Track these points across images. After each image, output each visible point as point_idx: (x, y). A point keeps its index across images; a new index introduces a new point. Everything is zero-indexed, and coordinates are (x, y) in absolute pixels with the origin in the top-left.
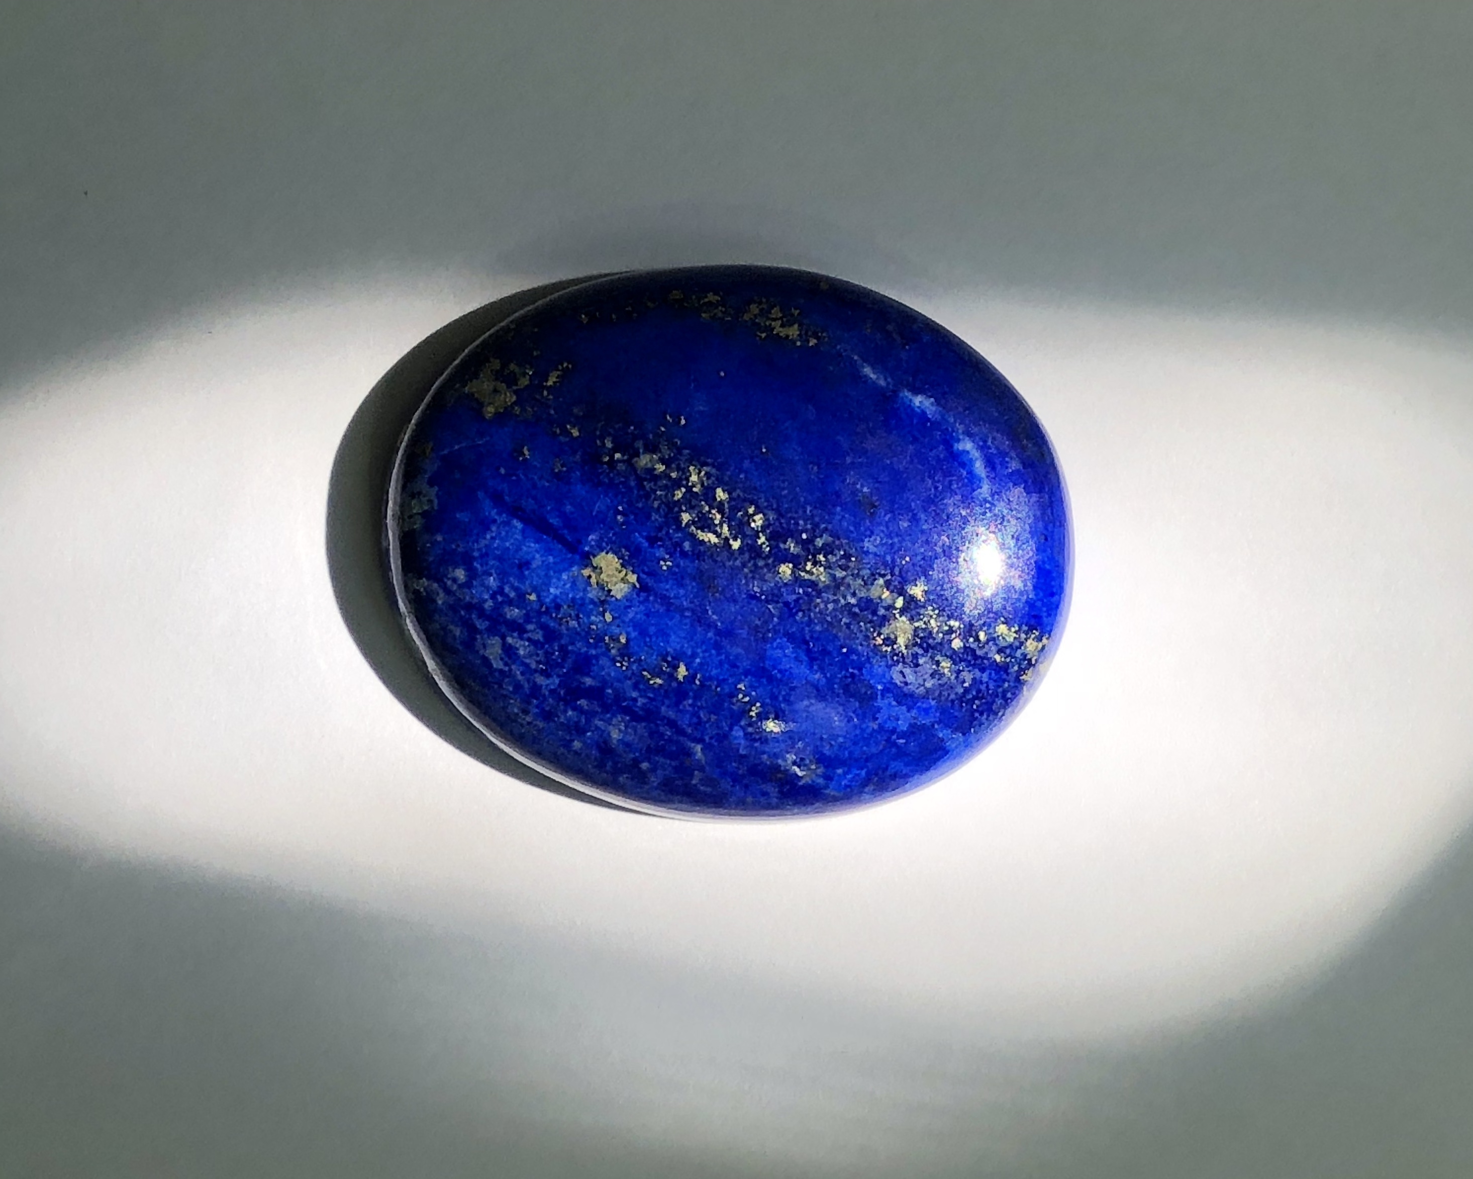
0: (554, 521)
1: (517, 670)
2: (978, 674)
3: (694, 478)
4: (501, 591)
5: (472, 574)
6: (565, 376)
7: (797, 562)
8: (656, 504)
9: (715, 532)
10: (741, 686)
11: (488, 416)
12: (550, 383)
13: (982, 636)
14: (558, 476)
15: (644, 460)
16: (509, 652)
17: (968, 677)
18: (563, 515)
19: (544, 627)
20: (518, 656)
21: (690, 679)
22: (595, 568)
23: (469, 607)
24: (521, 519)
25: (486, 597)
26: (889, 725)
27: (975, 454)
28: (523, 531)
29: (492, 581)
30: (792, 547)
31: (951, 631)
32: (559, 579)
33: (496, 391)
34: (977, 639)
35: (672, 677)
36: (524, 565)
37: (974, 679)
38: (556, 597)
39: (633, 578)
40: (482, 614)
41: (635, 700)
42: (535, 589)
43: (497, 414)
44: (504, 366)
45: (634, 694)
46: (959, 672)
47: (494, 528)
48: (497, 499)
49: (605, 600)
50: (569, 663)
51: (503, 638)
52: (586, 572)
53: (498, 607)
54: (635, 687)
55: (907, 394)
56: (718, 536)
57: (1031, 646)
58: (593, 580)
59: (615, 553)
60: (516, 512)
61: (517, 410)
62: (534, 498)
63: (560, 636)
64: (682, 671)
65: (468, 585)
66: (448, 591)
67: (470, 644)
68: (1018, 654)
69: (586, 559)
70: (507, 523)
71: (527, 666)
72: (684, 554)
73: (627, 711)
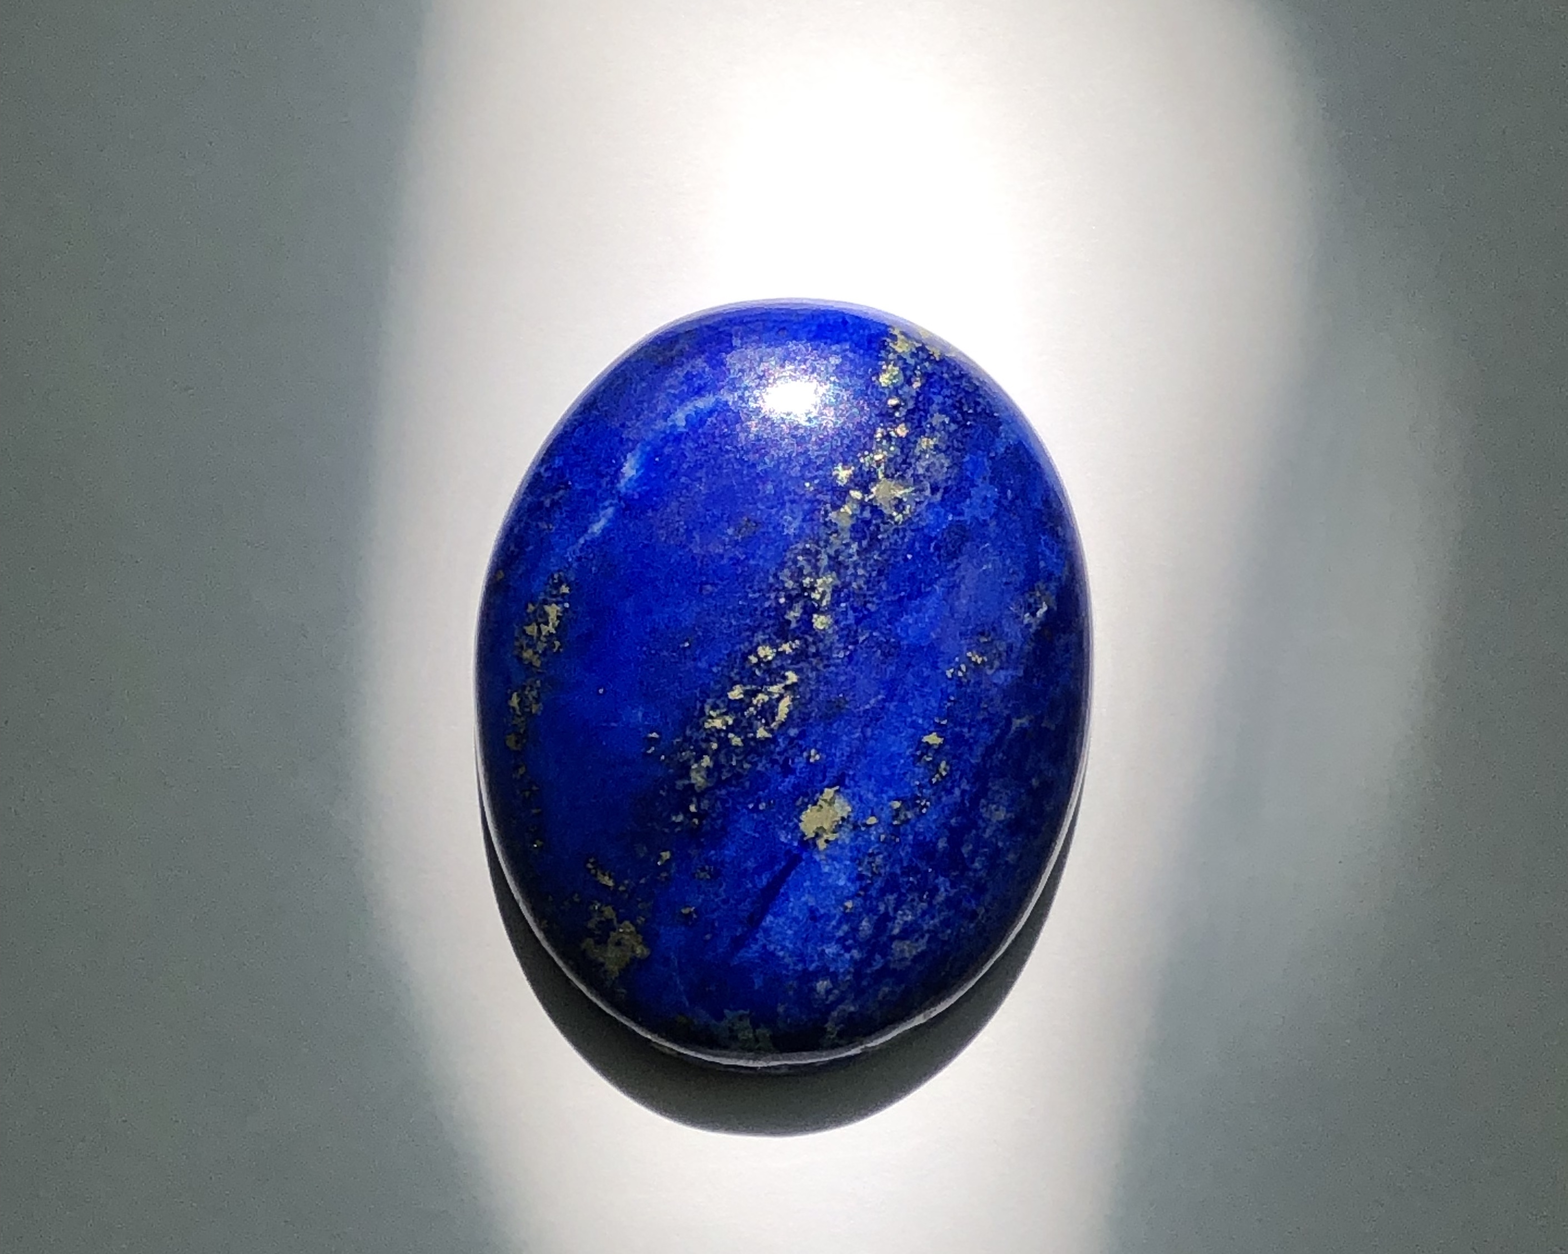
0: (765, 879)
1: (930, 924)
2: (935, 407)
3: (718, 723)
4: (841, 941)
5: (823, 972)
6: (602, 867)
7: (811, 610)
8: (746, 766)
9: (779, 700)
10: (949, 674)
11: (647, 952)
12: (611, 883)
13: (893, 402)
14: (716, 875)
15: (698, 779)
16: (908, 932)
17: (938, 419)
18: (758, 871)
19: (883, 892)
20: (915, 922)
21: (940, 730)
22: (818, 835)
23: (858, 975)
24: (762, 918)
25: (847, 956)
26: (993, 508)
27: (689, 408)
28: (776, 915)
29: (831, 950)
30: (794, 615)
31: (888, 437)
32: (829, 874)
33: (618, 944)
34: (896, 407)
35: (939, 750)
36: (813, 915)
37: (942, 411)
38: (849, 879)
39: (829, 793)
40: (867, 962)
41: (963, 792)
42: (840, 902)
43: (647, 942)
44: (590, 933)
45: (957, 792)
46: (933, 429)
47: (771, 947)
48: (739, 943)
49: (854, 824)
50: (922, 865)
51: (893, 938)
52: (821, 845)
53: (860, 945)
54: (949, 792)
55: (622, 485)
56: (781, 697)
57: (902, 347)
58: (832, 837)
59: (800, 813)
60: (754, 922)
61: (641, 920)
62: (739, 902)
63: (893, 875)
64: (933, 739)
65: (833, 976)
66: (840, 1000)
67: (899, 976)
68: (911, 361)
69: (807, 845)
70: (767, 931)
71: (924, 913)
72: (802, 735)
73: (975, 801)
